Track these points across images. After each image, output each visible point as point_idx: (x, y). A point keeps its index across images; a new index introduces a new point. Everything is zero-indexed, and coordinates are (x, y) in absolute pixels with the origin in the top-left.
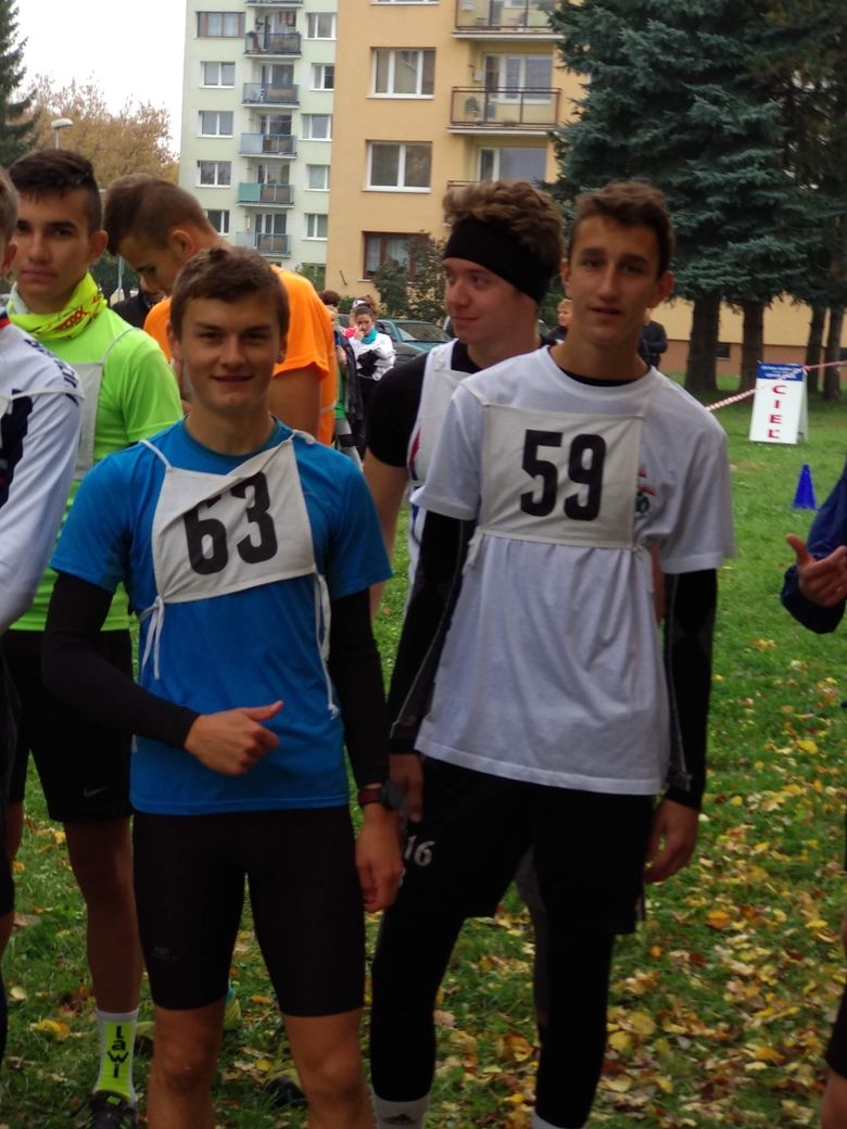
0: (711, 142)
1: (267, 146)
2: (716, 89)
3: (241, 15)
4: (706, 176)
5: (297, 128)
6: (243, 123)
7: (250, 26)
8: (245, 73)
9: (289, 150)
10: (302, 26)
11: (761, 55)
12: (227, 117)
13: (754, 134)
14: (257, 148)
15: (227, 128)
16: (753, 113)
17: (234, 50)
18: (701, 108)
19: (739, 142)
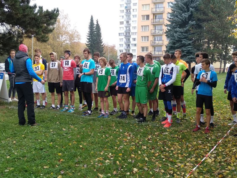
0: (184, 45)
1: (127, 48)
2: (185, 40)
3: (124, 33)
4: (184, 49)
5: (130, 45)
6: (124, 45)
7: (125, 34)
8: (124, 40)
9: (130, 48)
10: (131, 34)
11: (190, 36)
12: (123, 45)
13: (189, 44)
14: (126, 48)
15: (123, 46)
16: (189, 42)
17: (123, 37)
18: (183, 42)
19: (188, 45)
